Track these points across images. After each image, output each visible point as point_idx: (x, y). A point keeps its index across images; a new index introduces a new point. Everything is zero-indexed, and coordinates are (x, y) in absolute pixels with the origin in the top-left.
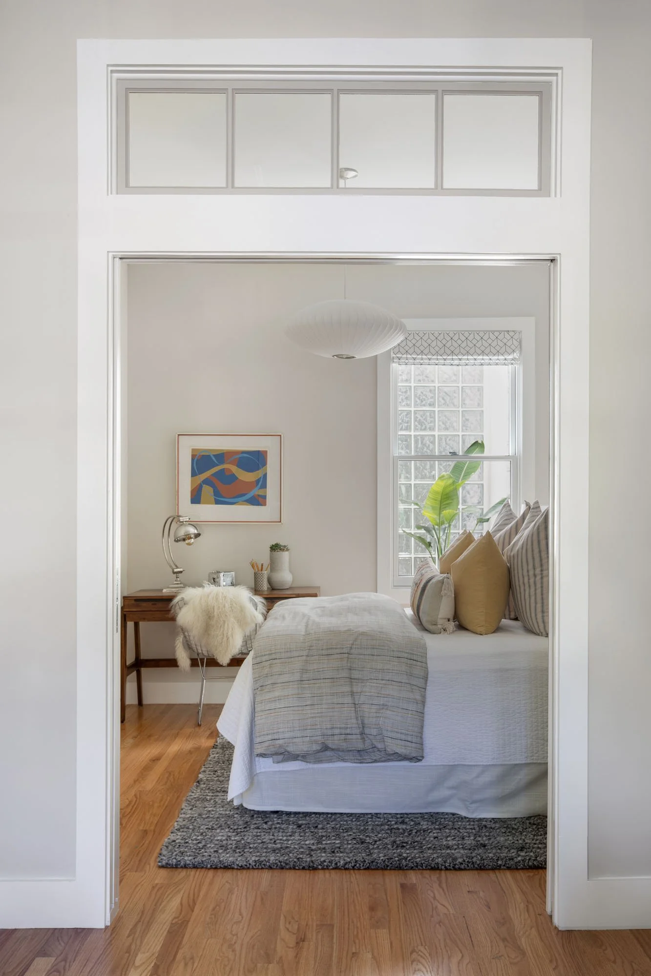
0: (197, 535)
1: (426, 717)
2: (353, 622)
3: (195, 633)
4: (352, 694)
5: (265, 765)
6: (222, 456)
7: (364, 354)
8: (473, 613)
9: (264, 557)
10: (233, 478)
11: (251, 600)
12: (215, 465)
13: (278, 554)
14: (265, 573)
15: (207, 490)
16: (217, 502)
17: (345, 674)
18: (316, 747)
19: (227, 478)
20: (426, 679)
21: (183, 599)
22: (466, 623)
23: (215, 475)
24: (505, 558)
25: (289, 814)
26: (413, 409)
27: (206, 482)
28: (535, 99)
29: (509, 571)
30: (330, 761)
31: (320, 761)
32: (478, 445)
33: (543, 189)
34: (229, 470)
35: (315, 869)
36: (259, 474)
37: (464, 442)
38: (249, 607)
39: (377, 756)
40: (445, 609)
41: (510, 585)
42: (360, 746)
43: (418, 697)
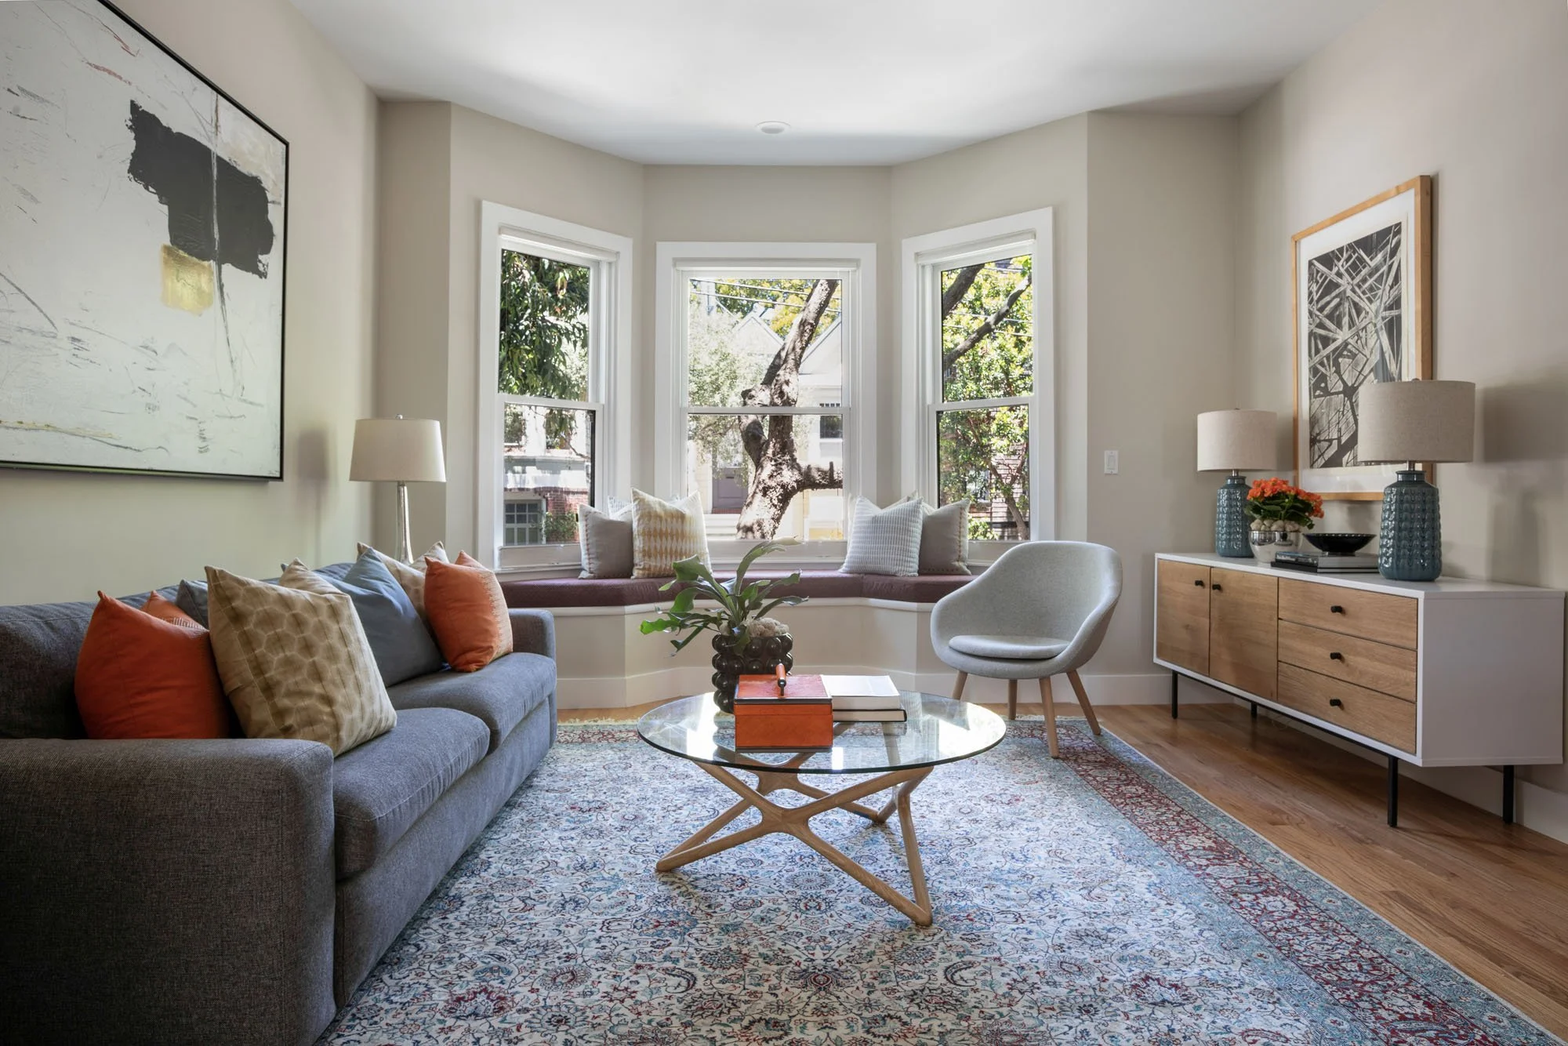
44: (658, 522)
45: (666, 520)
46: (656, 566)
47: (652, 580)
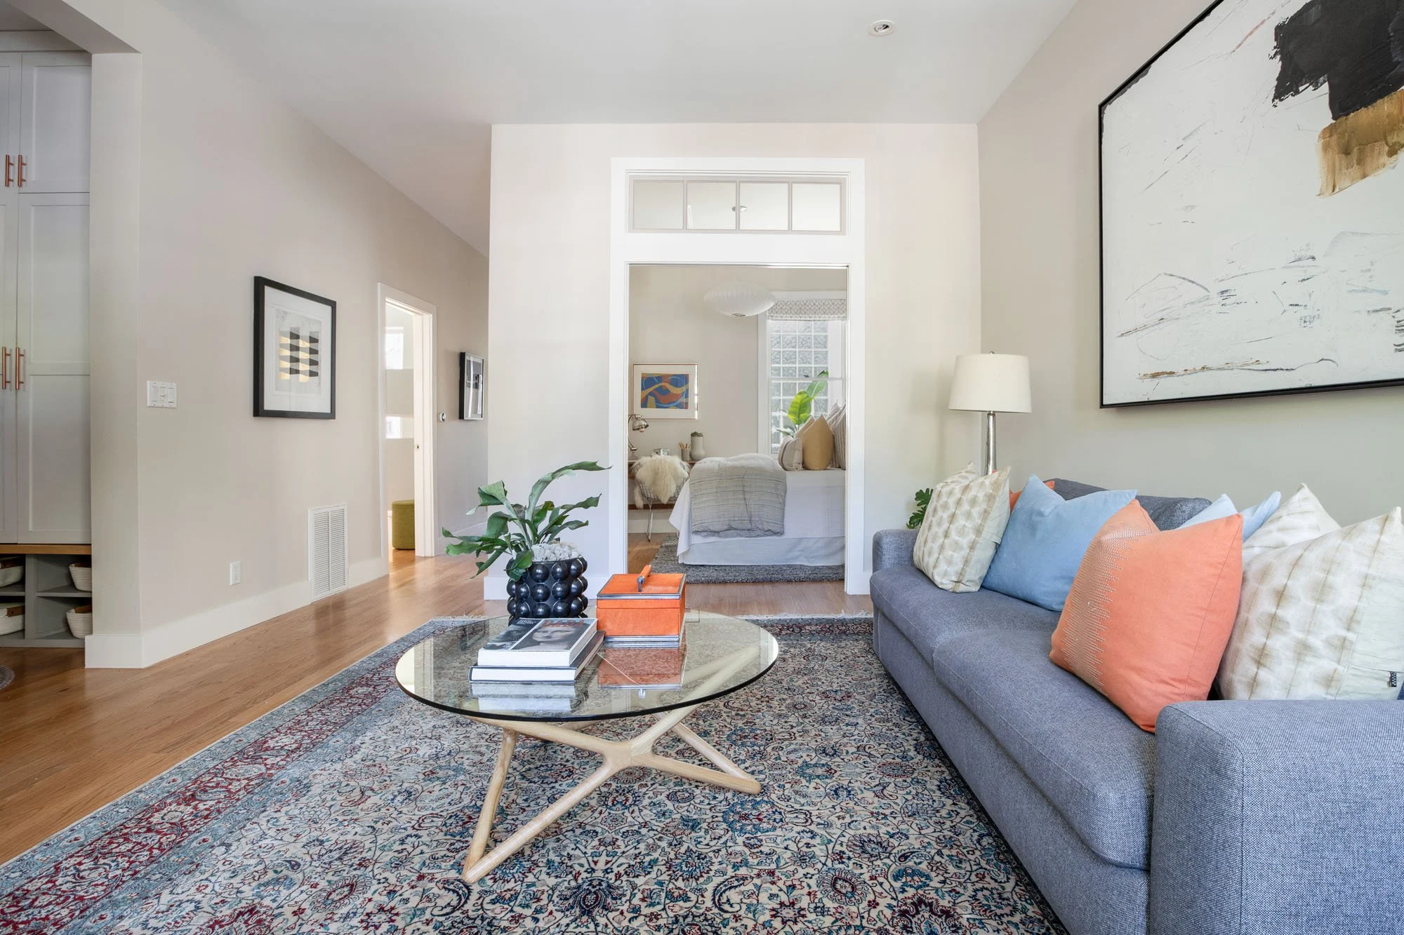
0: (647, 426)
1: (786, 512)
2: (744, 463)
3: (648, 483)
4: (745, 499)
5: (697, 539)
6: (660, 378)
7: (750, 314)
8: (813, 460)
9: (687, 440)
10: (667, 391)
11: (681, 464)
12: (655, 383)
13: (697, 438)
14: (688, 449)
15: (651, 400)
16: (657, 407)
17: (741, 489)
18: (726, 527)
19: (664, 392)
20: (785, 492)
21: (639, 464)
22: (808, 465)
23: (656, 389)
24: (831, 429)
25: (710, 566)
26: (781, 350)
27: (650, 394)
28: (838, 186)
29: (834, 437)
30: (732, 536)
31: (726, 536)
32: (824, 373)
33: (842, 231)
34: (665, 387)
35: (726, 583)
36: (684, 388)
37: (815, 372)
38: (680, 469)
39: (759, 532)
40: (797, 457)
41: (834, 447)
42: (749, 527)
43: (781, 501)
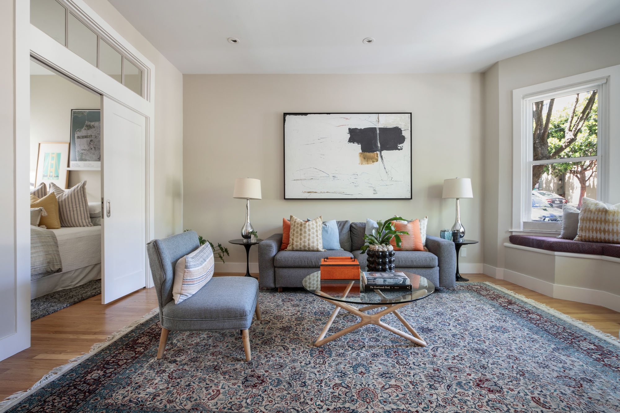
44: (589, 213)
45: (594, 213)
46: (585, 236)
47: (583, 242)
